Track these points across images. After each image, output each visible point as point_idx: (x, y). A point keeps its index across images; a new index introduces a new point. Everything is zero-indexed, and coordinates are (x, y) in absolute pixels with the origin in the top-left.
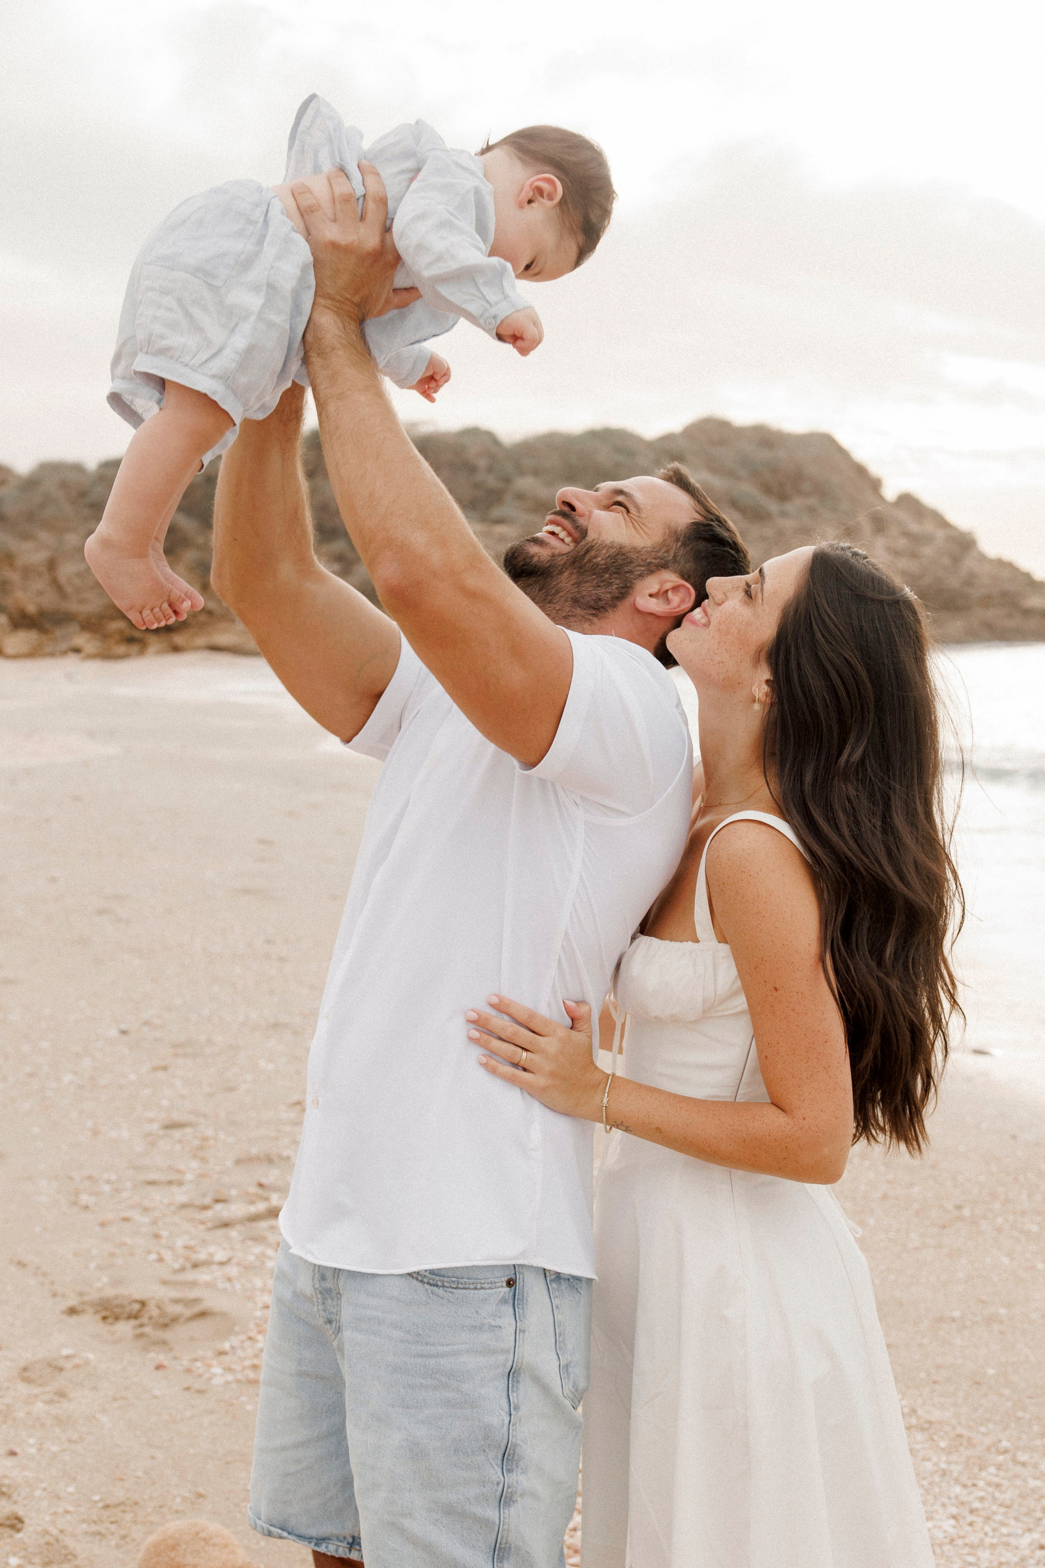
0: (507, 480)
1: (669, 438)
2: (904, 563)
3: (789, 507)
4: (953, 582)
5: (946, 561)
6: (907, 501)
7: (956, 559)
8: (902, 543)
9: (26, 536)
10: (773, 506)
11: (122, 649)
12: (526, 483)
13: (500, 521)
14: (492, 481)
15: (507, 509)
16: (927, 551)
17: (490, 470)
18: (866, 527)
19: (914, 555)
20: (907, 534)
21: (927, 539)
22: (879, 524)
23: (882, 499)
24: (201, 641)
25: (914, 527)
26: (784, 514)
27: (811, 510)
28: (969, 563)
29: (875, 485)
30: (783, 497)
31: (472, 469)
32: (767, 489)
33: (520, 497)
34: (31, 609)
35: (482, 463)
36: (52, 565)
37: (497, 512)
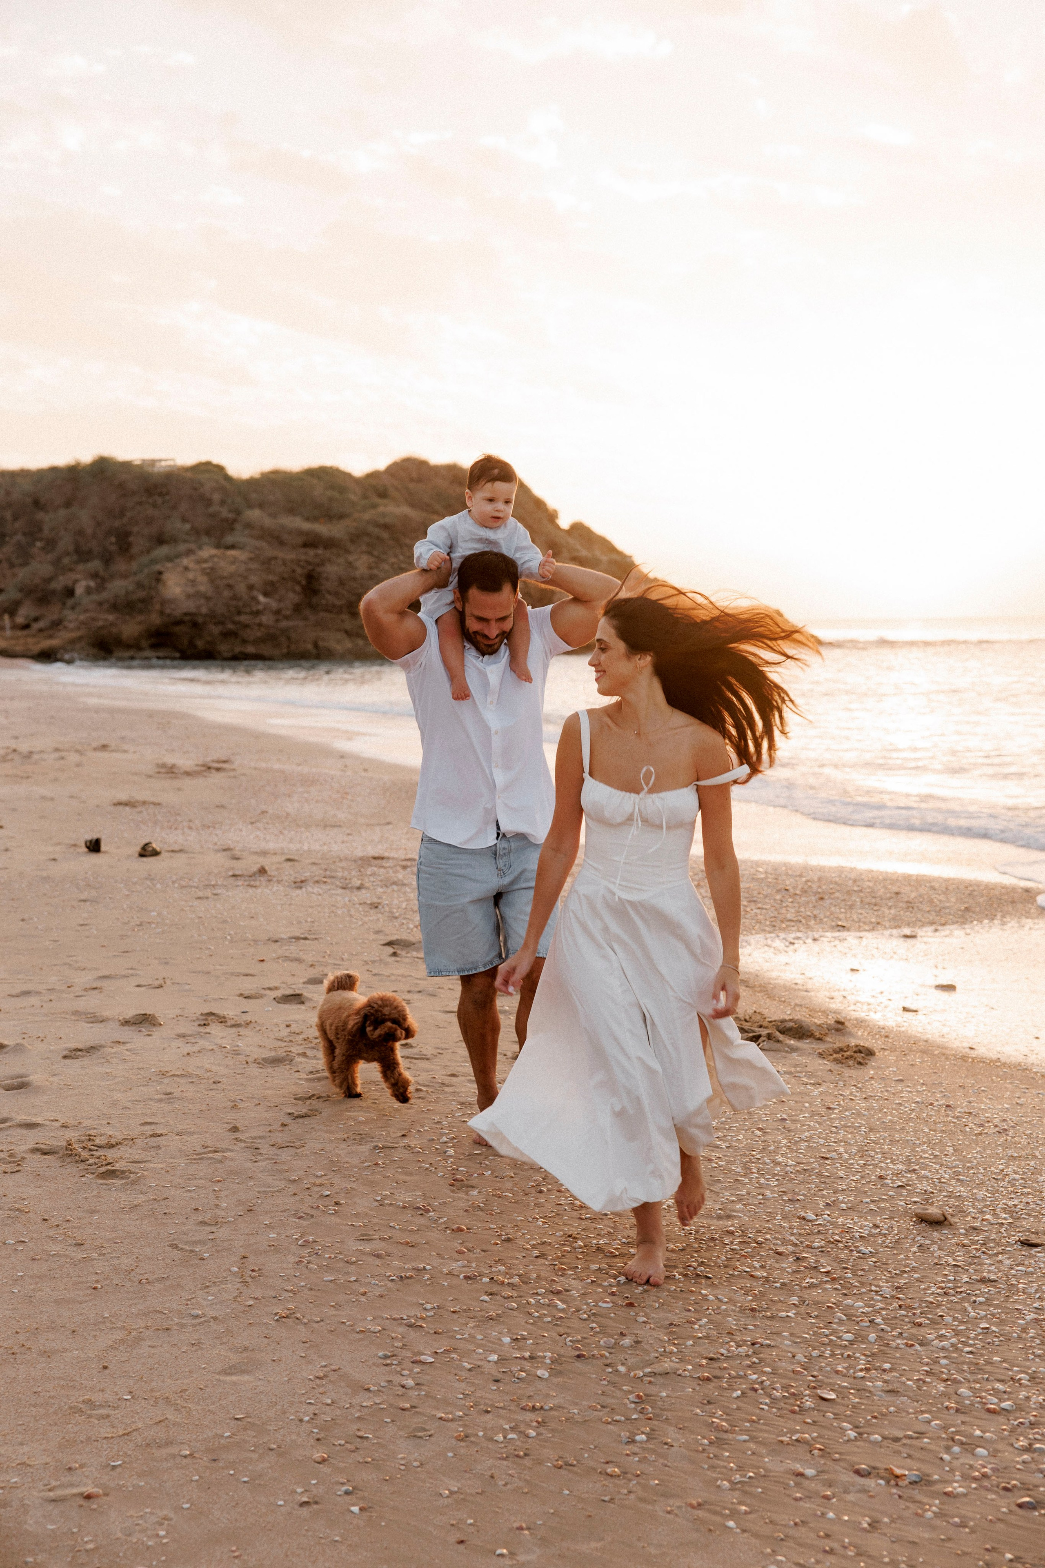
0: (238, 512)
1: (374, 476)
6: (579, 530)
12: (254, 515)
13: (232, 547)
14: (225, 513)
15: (237, 537)
17: (223, 502)
23: (558, 527)
25: (585, 551)
29: (552, 517)
31: (209, 502)
33: (248, 526)
35: (216, 497)
37: (229, 539)
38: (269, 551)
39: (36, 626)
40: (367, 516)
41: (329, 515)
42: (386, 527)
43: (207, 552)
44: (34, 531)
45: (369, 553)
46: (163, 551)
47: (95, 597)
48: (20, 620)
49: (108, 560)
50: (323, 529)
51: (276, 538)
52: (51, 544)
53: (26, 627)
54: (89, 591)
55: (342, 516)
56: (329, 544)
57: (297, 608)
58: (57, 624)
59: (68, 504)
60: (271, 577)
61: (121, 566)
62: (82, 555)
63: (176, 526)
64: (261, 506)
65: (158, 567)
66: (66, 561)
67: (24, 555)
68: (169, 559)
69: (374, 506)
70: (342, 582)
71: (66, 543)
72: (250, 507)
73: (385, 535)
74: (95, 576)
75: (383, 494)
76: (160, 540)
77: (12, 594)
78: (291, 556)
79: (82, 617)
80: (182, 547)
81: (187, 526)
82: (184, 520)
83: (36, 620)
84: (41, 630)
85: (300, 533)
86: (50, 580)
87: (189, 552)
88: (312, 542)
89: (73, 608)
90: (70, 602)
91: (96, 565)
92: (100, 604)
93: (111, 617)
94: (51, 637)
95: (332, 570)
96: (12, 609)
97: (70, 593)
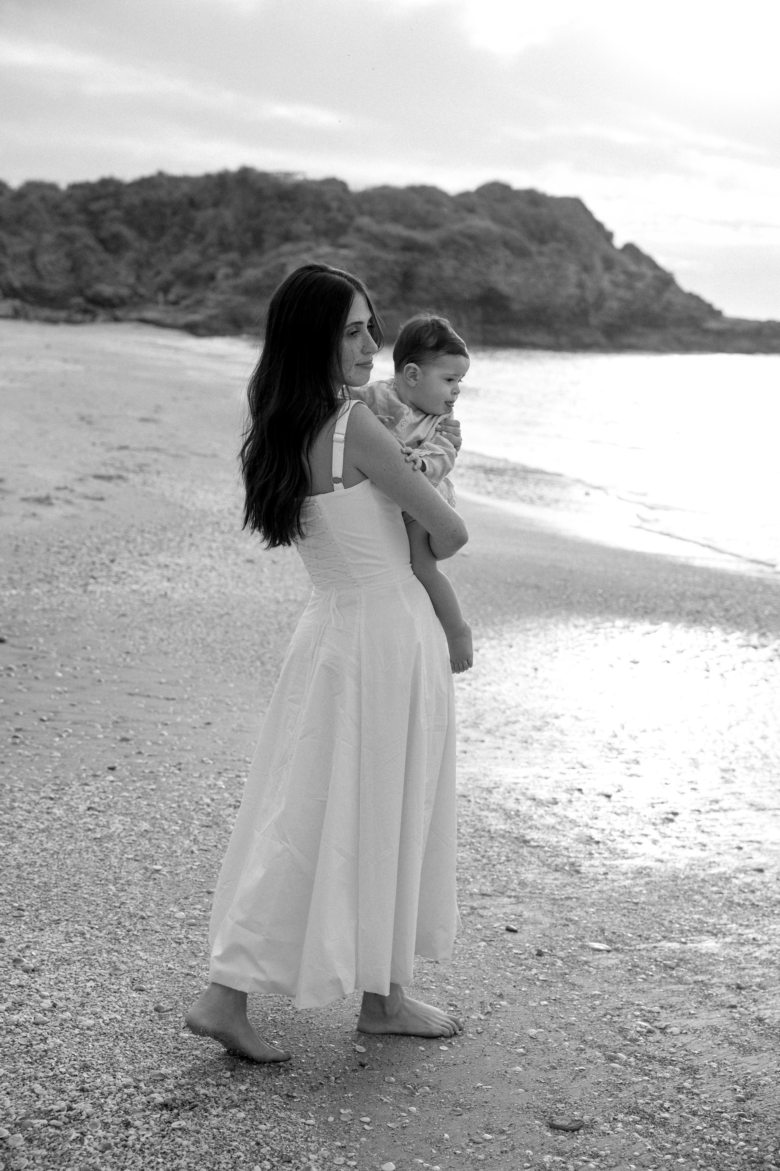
0: (351, 218)
1: (465, 195)
2: (622, 293)
3: (546, 249)
4: (656, 308)
5: (652, 292)
6: (630, 249)
7: (659, 292)
8: (622, 278)
9: (14, 234)
10: (534, 248)
11: (79, 317)
12: (364, 221)
13: (345, 246)
14: (340, 218)
15: (349, 238)
16: (640, 285)
17: (339, 210)
18: (599, 265)
19: (630, 287)
20: (626, 273)
21: (641, 277)
22: (609, 264)
23: (612, 246)
24: (134, 315)
25: (633, 268)
26: (541, 253)
27: (560, 252)
28: (668, 295)
29: (609, 236)
30: (542, 241)
31: (327, 209)
32: (532, 236)
33: (359, 230)
34: (17, 284)
35: (334, 205)
36: (32, 255)
37: (342, 240)
38: (375, 252)
39: (185, 303)
40: (457, 227)
41: (426, 224)
42: (472, 237)
44: (187, 226)
45: (456, 259)
46: (287, 247)
47: (232, 282)
48: (172, 297)
49: (244, 252)
50: (420, 236)
51: (380, 241)
52: (200, 237)
53: (175, 303)
54: (227, 277)
55: (435, 226)
56: (424, 249)
57: (393, 302)
58: (200, 303)
59: (216, 204)
60: (376, 274)
61: (254, 257)
62: (224, 246)
63: (300, 227)
64: (371, 214)
65: (283, 260)
66: (211, 251)
67: (179, 245)
68: (293, 254)
69: (462, 220)
70: (431, 281)
71: (212, 236)
72: (362, 213)
73: (470, 244)
74: (232, 264)
75: (471, 210)
76: (287, 237)
77: (166, 275)
78: (391, 257)
79: (221, 298)
80: (303, 245)
81: (309, 228)
82: (307, 222)
83: (184, 297)
84: (187, 307)
85: (400, 238)
86: (196, 266)
87: (309, 249)
88: (409, 246)
89: (214, 290)
90: (212, 285)
91: (233, 256)
92: (235, 288)
93: (242, 299)
94: (194, 312)
95: (425, 270)
96: (165, 288)
97: (212, 277)
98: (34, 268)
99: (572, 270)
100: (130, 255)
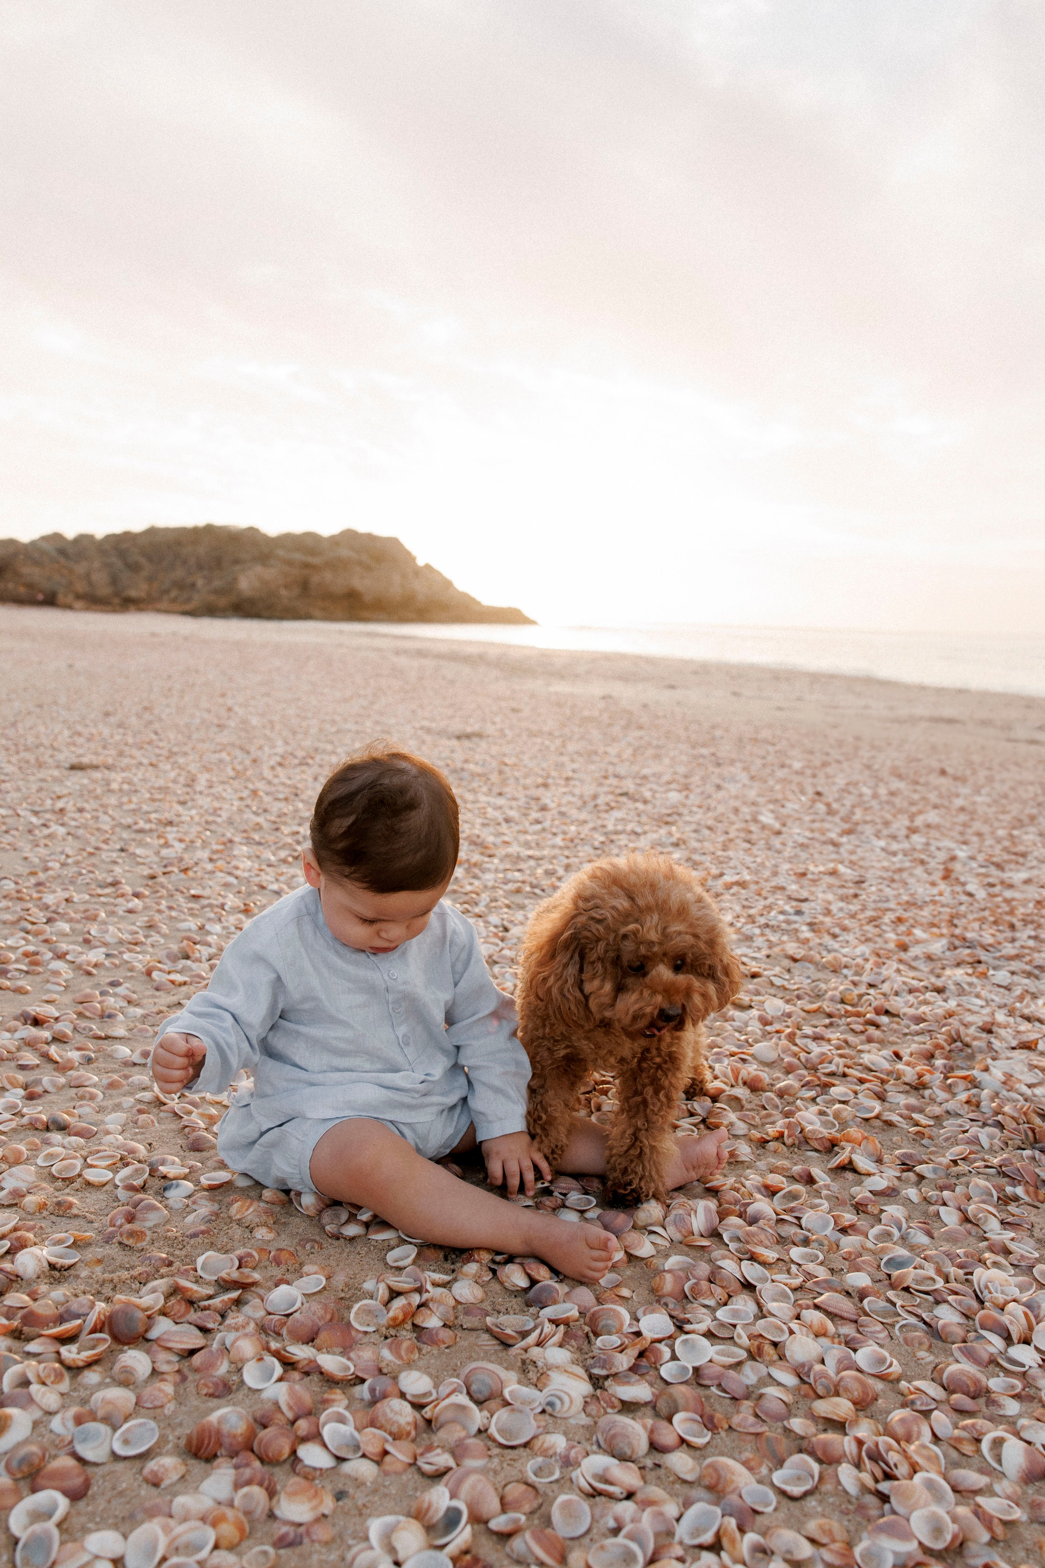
0: (271, 552)
1: (333, 537)
3: (380, 566)
5: (441, 589)
6: (426, 567)
7: (444, 589)
8: (425, 583)
9: (77, 562)
10: (374, 566)
11: (118, 609)
13: (270, 567)
14: (264, 552)
15: (272, 562)
16: (433, 585)
17: (265, 546)
18: (410, 576)
19: (430, 588)
20: (426, 580)
21: (434, 582)
22: (416, 575)
23: (417, 565)
24: (150, 607)
25: (429, 577)
26: (378, 569)
27: (389, 568)
29: (414, 560)
30: (379, 563)
31: (258, 545)
33: (277, 557)
35: (262, 543)
37: (268, 563)
38: (286, 569)
39: (180, 599)
40: (330, 555)
41: (313, 553)
42: (340, 560)
43: (259, 569)
44: (177, 556)
45: (332, 572)
46: (237, 567)
47: (206, 587)
48: (172, 596)
49: (211, 571)
50: (311, 560)
51: (289, 563)
52: (184, 562)
53: (175, 599)
54: (203, 585)
55: (318, 554)
56: (314, 567)
57: (299, 596)
58: (189, 599)
59: (193, 544)
60: (287, 581)
61: (218, 573)
62: (200, 567)
63: (244, 556)
65: (235, 575)
66: (192, 570)
67: (172, 567)
68: (241, 571)
69: (334, 551)
70: (319, 585)
71: (192, 562)
72: (277, 549)
73: (339, 564)
74: (206, 578)
75: (336, 546)
76: (236, 562)
77: (167, 584)
78: (296, 572)
79: (200, 596)
80: (247, 566)
81: (249, 557)
82: (247, 553)
83: (179, 596)
84: (182, 601)
85: (301, 561)
86: (185, 579)
87: (251, 568)
88: (306, 566)
89: (195, 592)
90: (194, 590)
91: (206, 572)
92: (208, 591)
93: (213, 597)
95: (315, 579)
96: (167, 592)
97: (193, 585)
98: (90, 584)
99: (397, 579)
100: (144, 573)
